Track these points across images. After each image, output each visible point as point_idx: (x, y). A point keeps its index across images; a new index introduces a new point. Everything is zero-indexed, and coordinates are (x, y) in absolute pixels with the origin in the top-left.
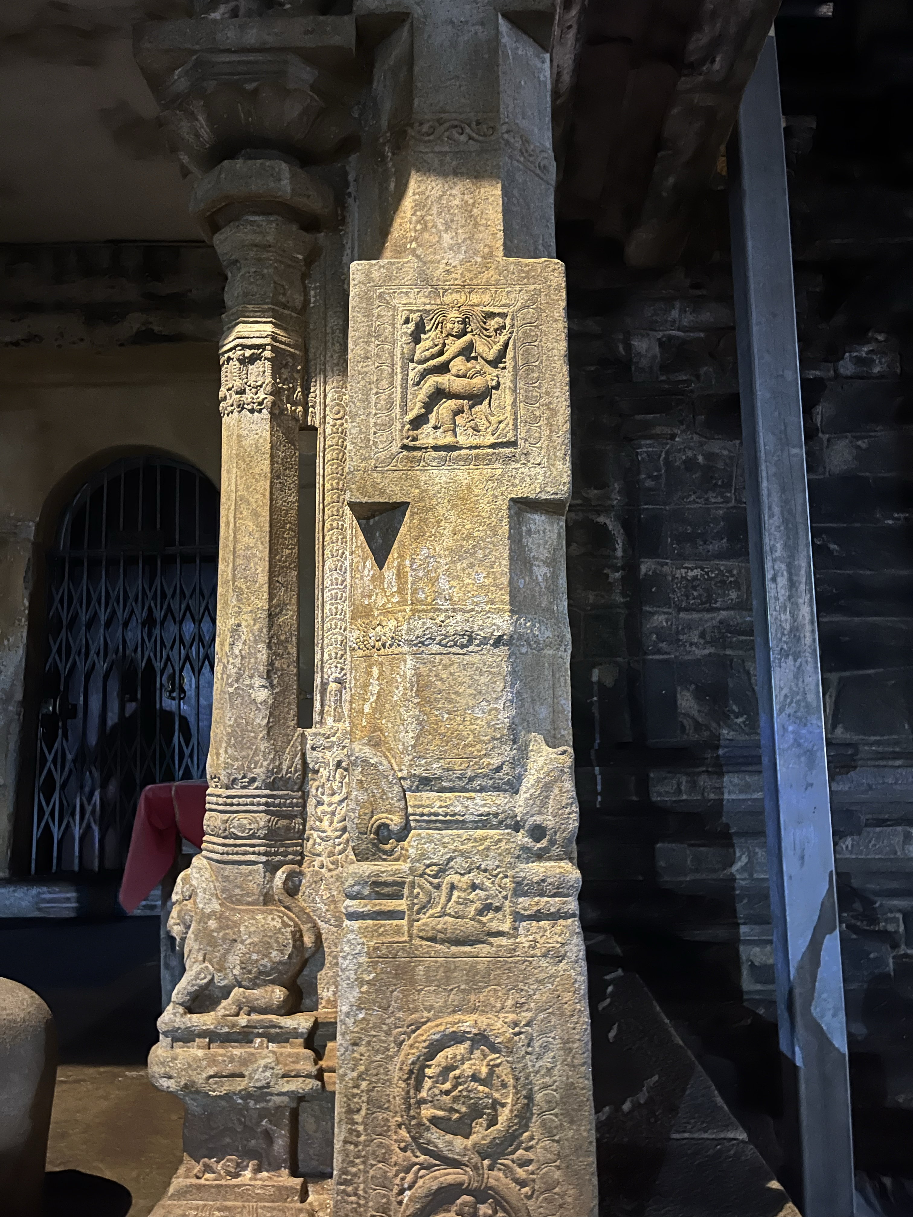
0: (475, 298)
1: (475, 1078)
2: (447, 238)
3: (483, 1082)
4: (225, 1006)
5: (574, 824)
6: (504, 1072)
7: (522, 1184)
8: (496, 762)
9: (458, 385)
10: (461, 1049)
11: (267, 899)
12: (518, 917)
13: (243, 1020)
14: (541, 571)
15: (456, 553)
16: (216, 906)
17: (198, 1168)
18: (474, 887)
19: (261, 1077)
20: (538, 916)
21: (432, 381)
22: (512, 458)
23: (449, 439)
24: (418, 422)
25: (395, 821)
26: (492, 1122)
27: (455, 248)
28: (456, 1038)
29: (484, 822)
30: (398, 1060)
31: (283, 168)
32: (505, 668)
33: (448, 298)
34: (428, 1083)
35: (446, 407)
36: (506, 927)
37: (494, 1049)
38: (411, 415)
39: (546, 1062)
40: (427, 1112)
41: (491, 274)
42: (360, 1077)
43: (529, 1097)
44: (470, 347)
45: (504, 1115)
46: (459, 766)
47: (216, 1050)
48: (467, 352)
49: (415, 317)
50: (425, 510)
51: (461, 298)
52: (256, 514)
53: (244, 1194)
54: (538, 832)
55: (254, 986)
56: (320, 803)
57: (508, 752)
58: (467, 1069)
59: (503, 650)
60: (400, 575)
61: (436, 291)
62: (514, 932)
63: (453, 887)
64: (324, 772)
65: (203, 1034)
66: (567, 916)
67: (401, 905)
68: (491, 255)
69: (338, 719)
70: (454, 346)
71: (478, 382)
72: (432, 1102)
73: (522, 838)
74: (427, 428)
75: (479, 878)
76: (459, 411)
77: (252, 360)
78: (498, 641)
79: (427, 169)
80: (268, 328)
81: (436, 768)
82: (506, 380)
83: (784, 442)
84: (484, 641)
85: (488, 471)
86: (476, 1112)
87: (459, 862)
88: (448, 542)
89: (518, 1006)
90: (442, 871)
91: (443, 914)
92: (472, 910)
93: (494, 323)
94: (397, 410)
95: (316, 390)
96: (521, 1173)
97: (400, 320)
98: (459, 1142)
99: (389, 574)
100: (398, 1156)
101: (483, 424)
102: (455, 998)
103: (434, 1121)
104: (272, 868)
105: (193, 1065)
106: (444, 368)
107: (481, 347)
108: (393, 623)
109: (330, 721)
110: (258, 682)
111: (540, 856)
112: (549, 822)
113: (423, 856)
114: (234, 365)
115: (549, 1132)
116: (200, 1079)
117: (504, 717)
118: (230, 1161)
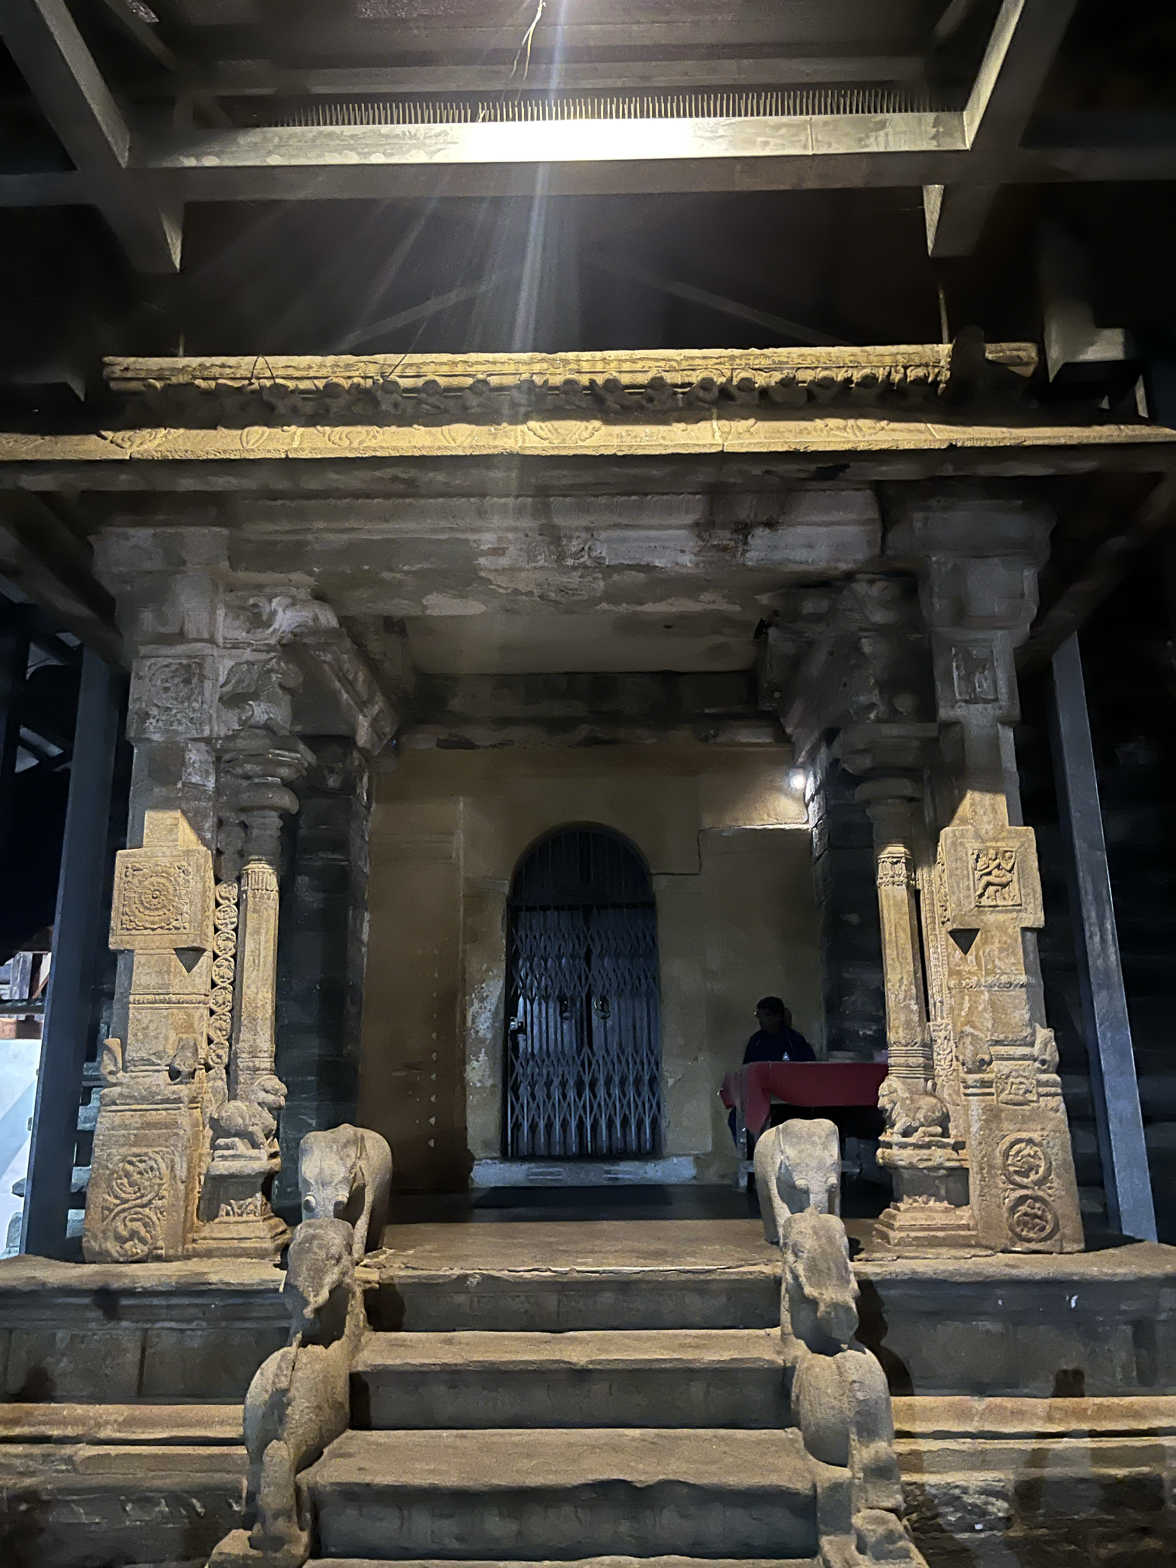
0: (999, 844)
1: (1029, 1155)
2: (985, 819)
3: (1032, 1157)
4: (917, 1135)
5: (1057, 1059)
6: (1040, 1153)
7: (1050, 1196)
8: (1025, 1034)
9: (997, 880)
10: (1023, 1145)
11: (926, 1093)
12: (1040, 1095)
13: (927, 1139)
14: (1031, 956)
15: (1001, 950)
16: (907, 1095)
17: (911, 1201)
18: (1021, 1083)
19: (939, 1160)
20: (1046, 1095)
21: (986, 879)
22: (1020, 911)
23: (994, 903)
24: (981, 895)
25: (987, 1058)
26: (1037, 1173)
27: (989, 823)
28: (1019, 1141)
29: (1023, 1058)
30: (998, 1150)
31: (907, 782)
32: (1025, 997)
33: (988, 844)
34: (1011, 1158)
35: (991, 889)
36: (1035, 1098)
37: (1035, 1145)
38: (978, 893)
39: (1055, 1150)
40: (1012, 1169)
41: (1005, 834)
42: (984, 1156)
43: (1051, 1163)
44: (999, 865)
45: (1041, 1170)
46: (1011, 1036)
47: (917, 1151)
48: (998, 867)
49: (976, 852)
50: (987, 931)
51: (993, 844)
52: (904, 930)
53: (931, 1210)
54: (1043, 1062)
55: (930, 1126)
56: (939, 1054)
57: (1029, 1030)
58: (1025, 1152)
59: (1024, 989)
60: (977, 957)
61: (983, 841)
62: (1038, 1101)
63: (1012, 1083)
64: (939, 1041)
65: (911, 1145)
66: (1058, 1095)
67: (993, 1090)
68: (1003, 826)
69: (942, 1018)
70: (993, 864)
71: (1004, 880)
72: (1013, 1165)
73: (1037, 1064)
74: (985, 898)
75: (1023, 1080)
76: (997, 891)
77: (896, 863)
78: (1022, 986)
79: (974, 789)
80: (902, 849)
81: (1002, 1037)
82: (1015, 879)
83: (1093, 846)
84: (1016, 986)
85: (1010, 916)
86: (1031, 1169)
87: (1014, 1074)
88: (997, 945)
89: (1042, 1129)
90: (1008, 1077)
91: (1010, 1094)
92: (1021, 1092)
93: (1008, 854)
94: (972, 891)
95: (919, 872)
96: (1050, 1191)
97: (970, 852)
98: (1025, 1180)
99: (971, 956)
100: (1002, 1185)
101: (1007, 896)
102: (1018, 1126)
103: (1016, 1172)
104: (926, 1080)
105: (911, 1156)
106: (989, 873)
107: (1003, 865)
108: (976, 978)
109: (939, 1019)
110: (913, 1002)
111: (1045, 1072)
112: (1047, 1057)
113: (999, 1071)
114: (888, 865)
115: (1059, 1176)
116: (914, 1161)
117: (1027, 1017)
118: (924, 1198)
